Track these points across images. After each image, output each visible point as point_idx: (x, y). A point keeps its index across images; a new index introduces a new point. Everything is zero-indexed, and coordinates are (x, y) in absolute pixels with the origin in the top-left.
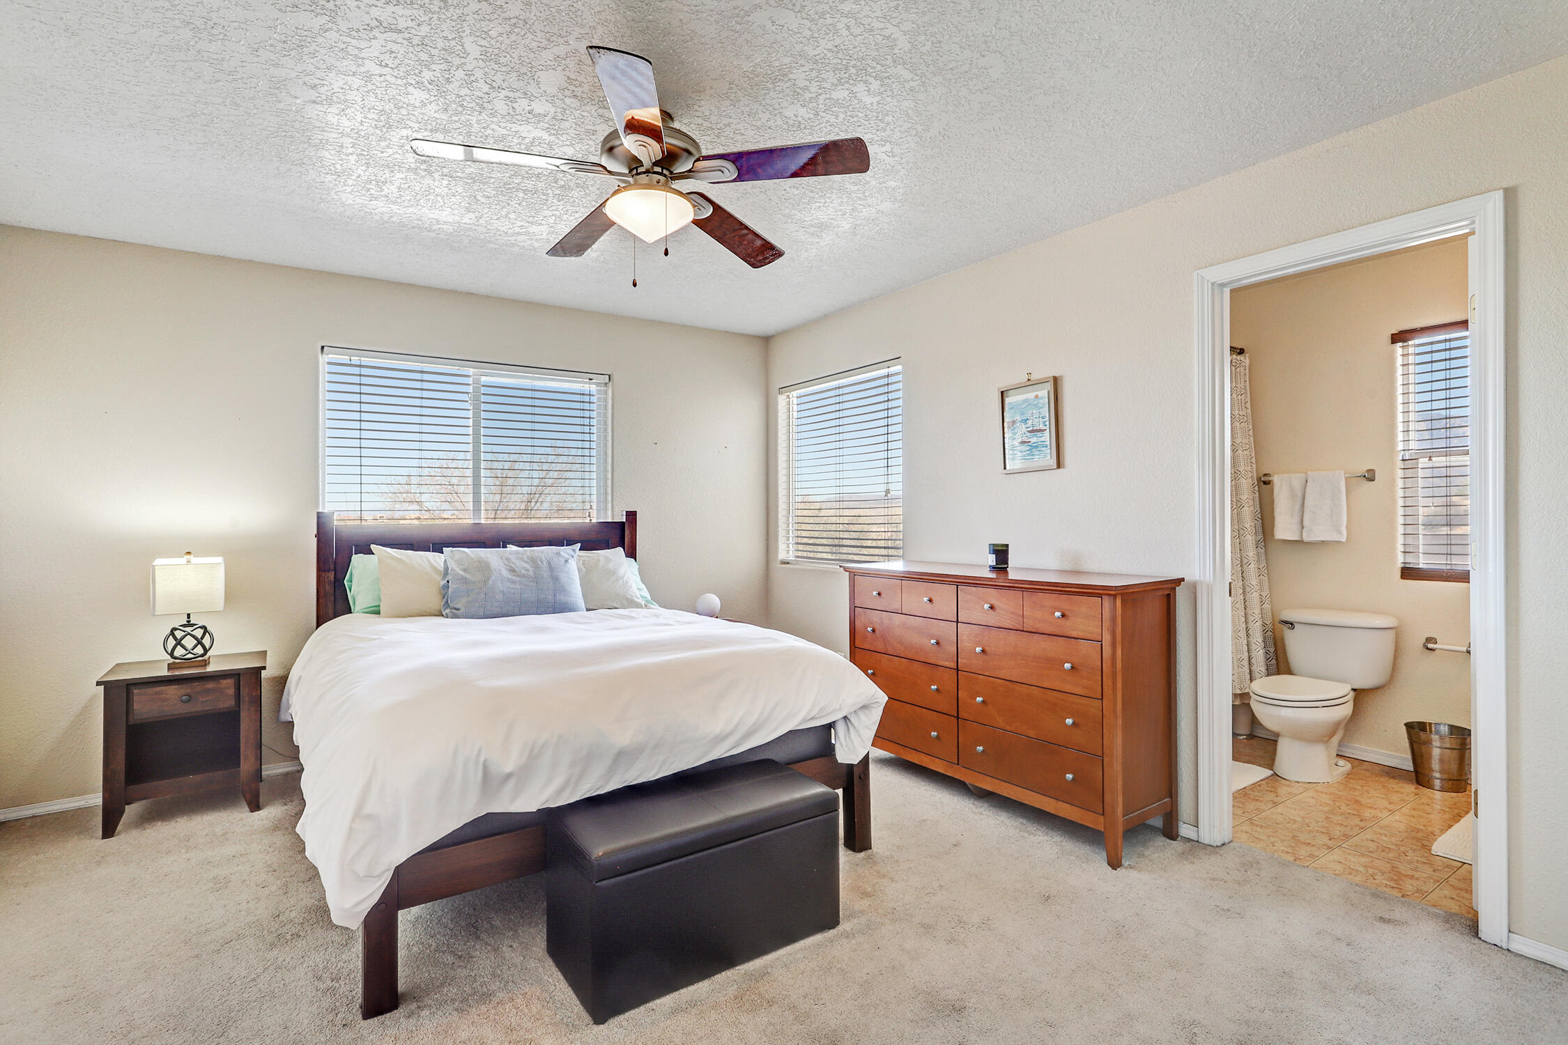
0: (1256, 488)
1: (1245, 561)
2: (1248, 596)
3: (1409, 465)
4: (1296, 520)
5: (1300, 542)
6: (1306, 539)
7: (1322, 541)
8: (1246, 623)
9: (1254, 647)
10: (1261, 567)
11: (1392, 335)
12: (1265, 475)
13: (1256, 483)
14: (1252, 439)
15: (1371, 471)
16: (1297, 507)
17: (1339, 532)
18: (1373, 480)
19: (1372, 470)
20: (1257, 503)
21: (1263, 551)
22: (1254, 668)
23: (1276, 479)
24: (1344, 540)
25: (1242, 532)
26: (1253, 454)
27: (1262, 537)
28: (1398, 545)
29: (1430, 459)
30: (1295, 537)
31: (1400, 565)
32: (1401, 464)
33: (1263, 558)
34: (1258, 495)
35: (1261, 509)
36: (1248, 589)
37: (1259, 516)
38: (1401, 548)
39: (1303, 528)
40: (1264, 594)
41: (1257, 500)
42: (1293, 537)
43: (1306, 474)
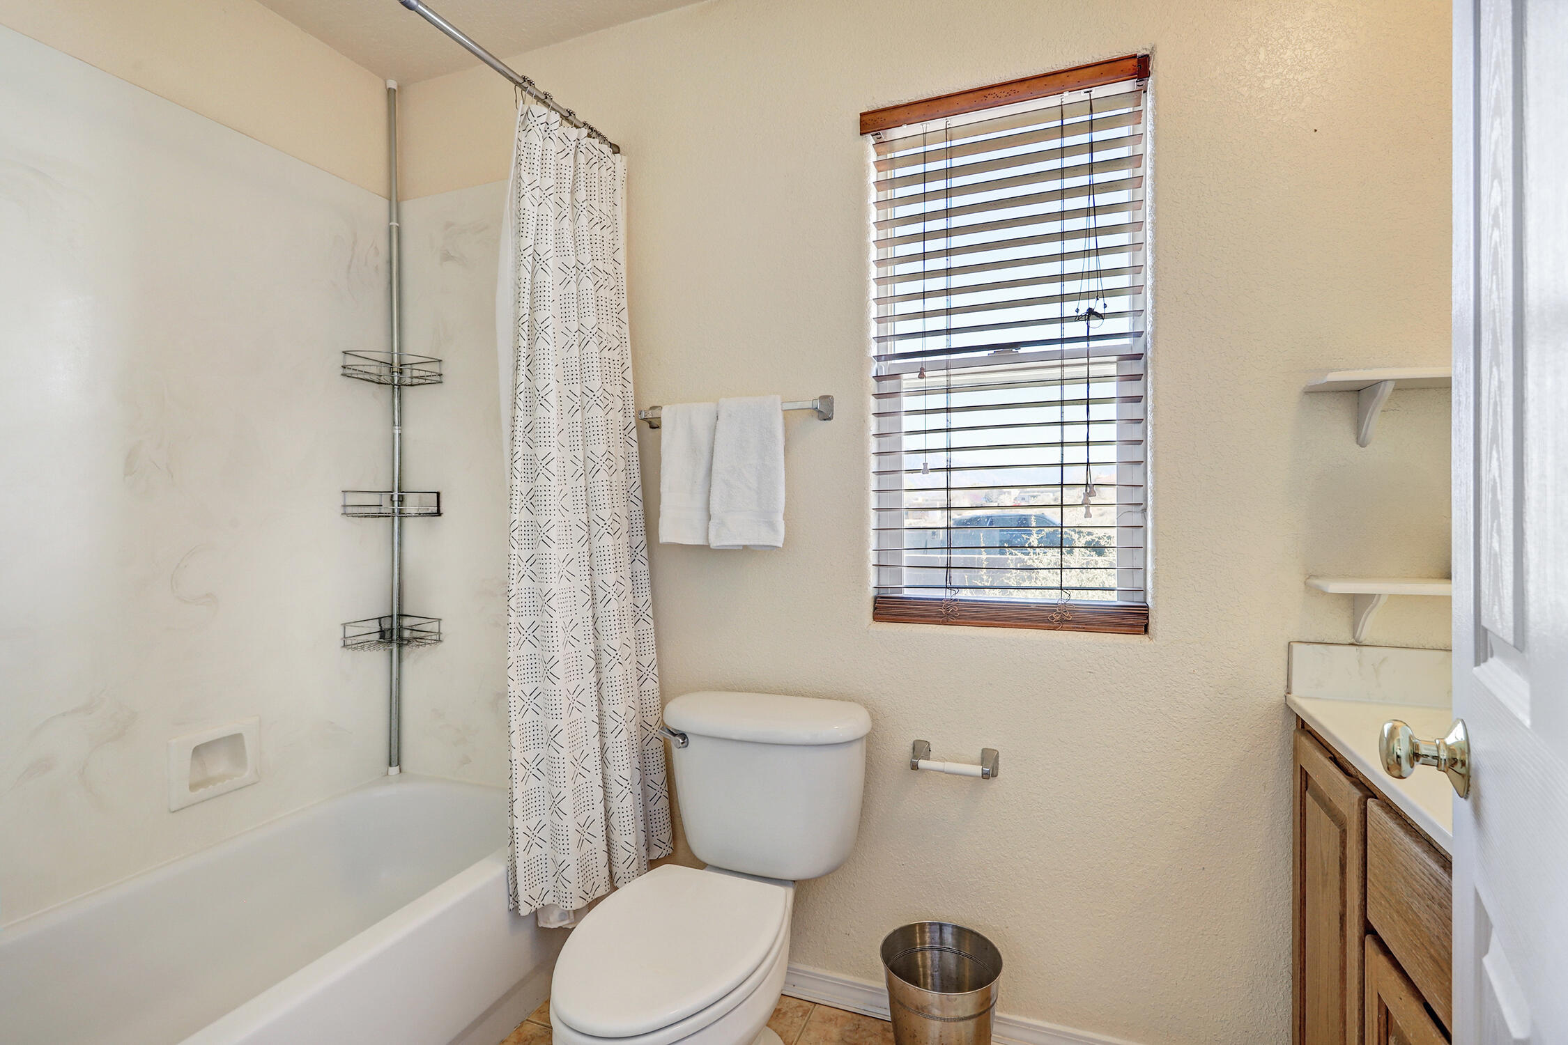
0: (634, 434)
1: (600, 594)
2: (606, 673)
3: (888, 386)
4: (699, 502)
5: (705, 548)
6: (714, 543)
7: (745, 547)
8: (602, 733)
9: (615, 789)
10: (640, 603)
11: (861, 114)
12: (653, 408)
13: (633, 424)
14: (626, 328)
15: (827, 400)
16: (702, 472)
17: (772, 525)
18: (830, 419)
19: (828, 397)
20: (635, 466)
21: (646, 568)
22: (615, 836)
23: (666, 416)
24: (780, 545)
25: (595, 528)
26: (629, 363)
27: (644, 538)
28: (870, 551)
29: (921, 376)
30: (699, 541)
31: (872, 593)
32: (873, 386)
33: (646, 583)
34: (636, 448)
35: (642, 481)
36: (605, 659)
37: (639, 493)
38: (872, 558)
39: (709, 517)
40: (645, 660)
41: (635, 459)
42: (692, 538)
43: (718, 404)
